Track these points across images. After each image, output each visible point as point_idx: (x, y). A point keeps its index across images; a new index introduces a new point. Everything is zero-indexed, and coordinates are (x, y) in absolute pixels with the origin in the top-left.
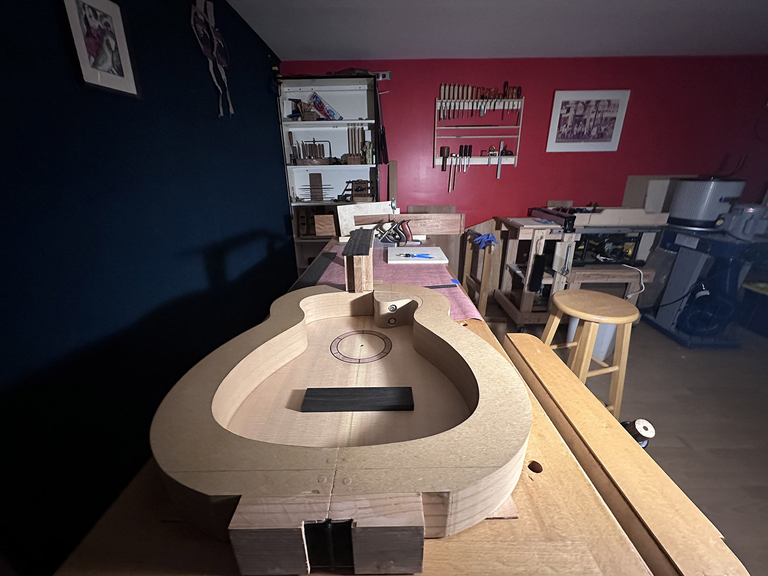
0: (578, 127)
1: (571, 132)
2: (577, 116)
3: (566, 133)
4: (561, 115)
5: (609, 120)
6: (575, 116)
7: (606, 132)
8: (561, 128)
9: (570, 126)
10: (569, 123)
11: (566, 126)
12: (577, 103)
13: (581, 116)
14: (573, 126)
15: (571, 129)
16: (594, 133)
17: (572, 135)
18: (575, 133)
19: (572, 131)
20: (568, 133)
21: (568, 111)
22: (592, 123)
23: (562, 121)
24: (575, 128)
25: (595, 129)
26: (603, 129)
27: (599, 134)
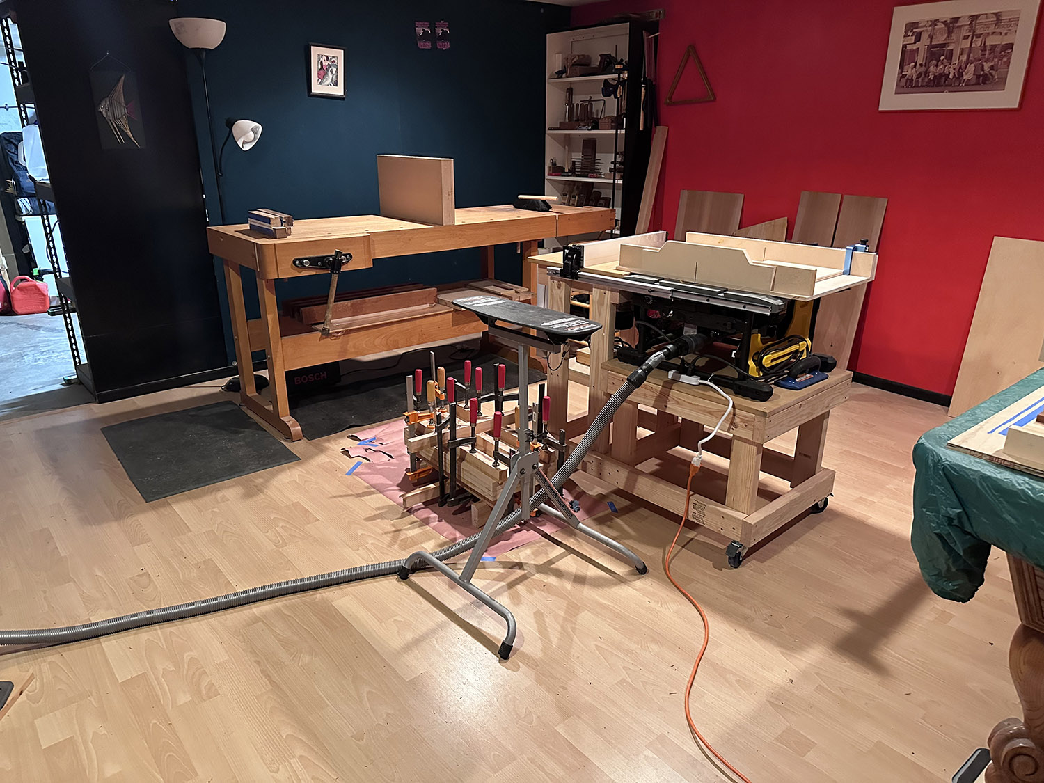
0: (937, 66)
1: (923, 76)
2: (935, 46)
3: (914, 78)
4: (904, 46)
5: (998, 49)
6: (930, 46)
7: (993, 72)
8: (905, 69)
9: (921, 65)
10: (920, 60)
11: (915, 66)
12: (935, 23)
13: (943, 45)
14: (926, 65)
15: (923, 69)
16: (969, 74)
17: (926, 80)
18: (931, 77)
19: (926, 73)
20: (919, 76)
21: (918, 39)
22: (964, 58)
23: (907, 56)
24: (932, 69)
25: (971, 68)
26: (987, 66)
27: (978, 77)
